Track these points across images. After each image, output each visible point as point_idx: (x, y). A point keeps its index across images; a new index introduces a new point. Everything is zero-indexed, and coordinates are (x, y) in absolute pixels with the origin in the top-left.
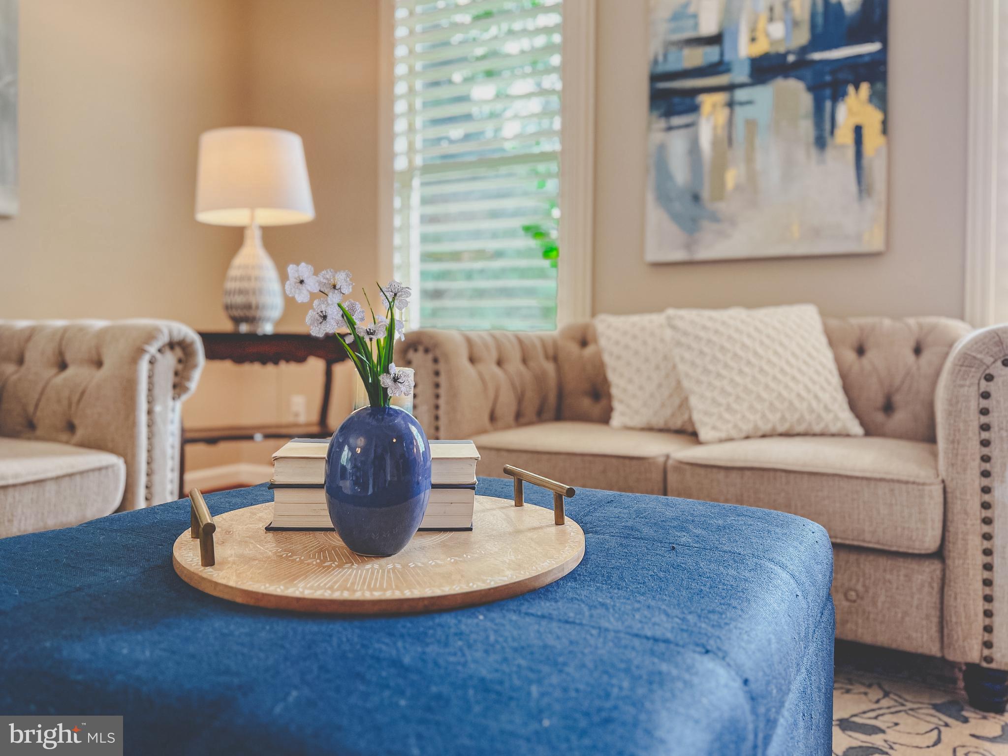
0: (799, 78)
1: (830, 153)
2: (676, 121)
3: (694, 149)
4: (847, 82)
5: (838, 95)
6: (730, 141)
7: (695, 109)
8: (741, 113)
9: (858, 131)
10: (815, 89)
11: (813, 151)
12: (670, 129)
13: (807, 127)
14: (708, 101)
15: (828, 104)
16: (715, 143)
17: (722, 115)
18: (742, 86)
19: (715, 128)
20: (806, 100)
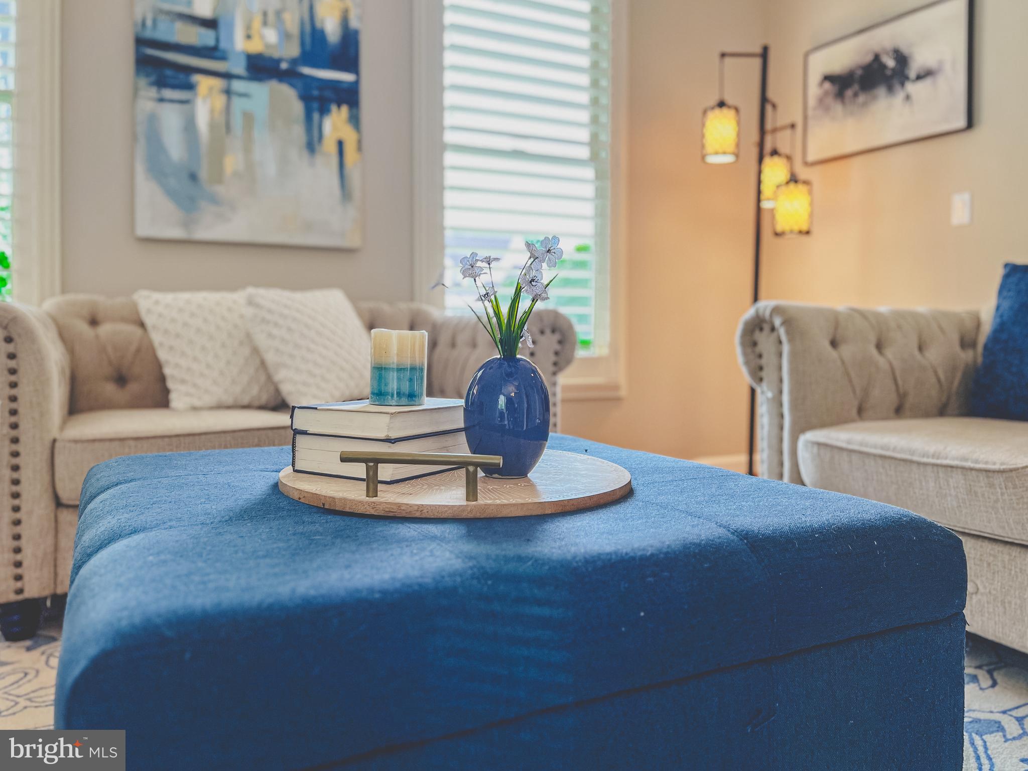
0: (292, 85)
1: (319, 159)
2: (168, 93)
3: (190, 126)
4: (330, 101)
5: (324, 111)
6: (228, 128)
7: (190, 87)
8: (238, 104)
9: (340, 144)
10: (306, 98)
11: (305, 153)
12: (161, 100)
13: (298, 131)
14: (204, 83)
15: (316, 116)
16: (212, 126)
17: (220, 101)
18: (239, 77)
19: (212, 111)
20: (297, 107)
